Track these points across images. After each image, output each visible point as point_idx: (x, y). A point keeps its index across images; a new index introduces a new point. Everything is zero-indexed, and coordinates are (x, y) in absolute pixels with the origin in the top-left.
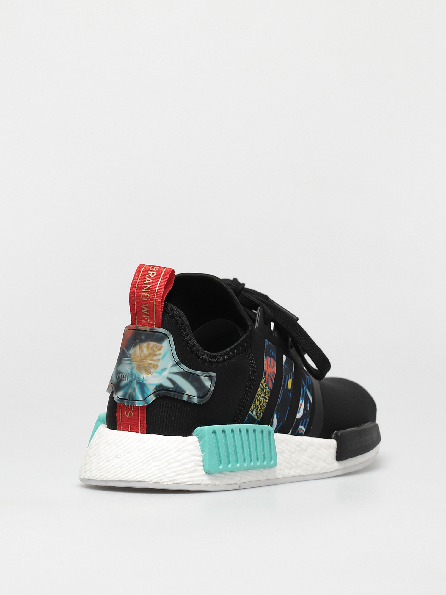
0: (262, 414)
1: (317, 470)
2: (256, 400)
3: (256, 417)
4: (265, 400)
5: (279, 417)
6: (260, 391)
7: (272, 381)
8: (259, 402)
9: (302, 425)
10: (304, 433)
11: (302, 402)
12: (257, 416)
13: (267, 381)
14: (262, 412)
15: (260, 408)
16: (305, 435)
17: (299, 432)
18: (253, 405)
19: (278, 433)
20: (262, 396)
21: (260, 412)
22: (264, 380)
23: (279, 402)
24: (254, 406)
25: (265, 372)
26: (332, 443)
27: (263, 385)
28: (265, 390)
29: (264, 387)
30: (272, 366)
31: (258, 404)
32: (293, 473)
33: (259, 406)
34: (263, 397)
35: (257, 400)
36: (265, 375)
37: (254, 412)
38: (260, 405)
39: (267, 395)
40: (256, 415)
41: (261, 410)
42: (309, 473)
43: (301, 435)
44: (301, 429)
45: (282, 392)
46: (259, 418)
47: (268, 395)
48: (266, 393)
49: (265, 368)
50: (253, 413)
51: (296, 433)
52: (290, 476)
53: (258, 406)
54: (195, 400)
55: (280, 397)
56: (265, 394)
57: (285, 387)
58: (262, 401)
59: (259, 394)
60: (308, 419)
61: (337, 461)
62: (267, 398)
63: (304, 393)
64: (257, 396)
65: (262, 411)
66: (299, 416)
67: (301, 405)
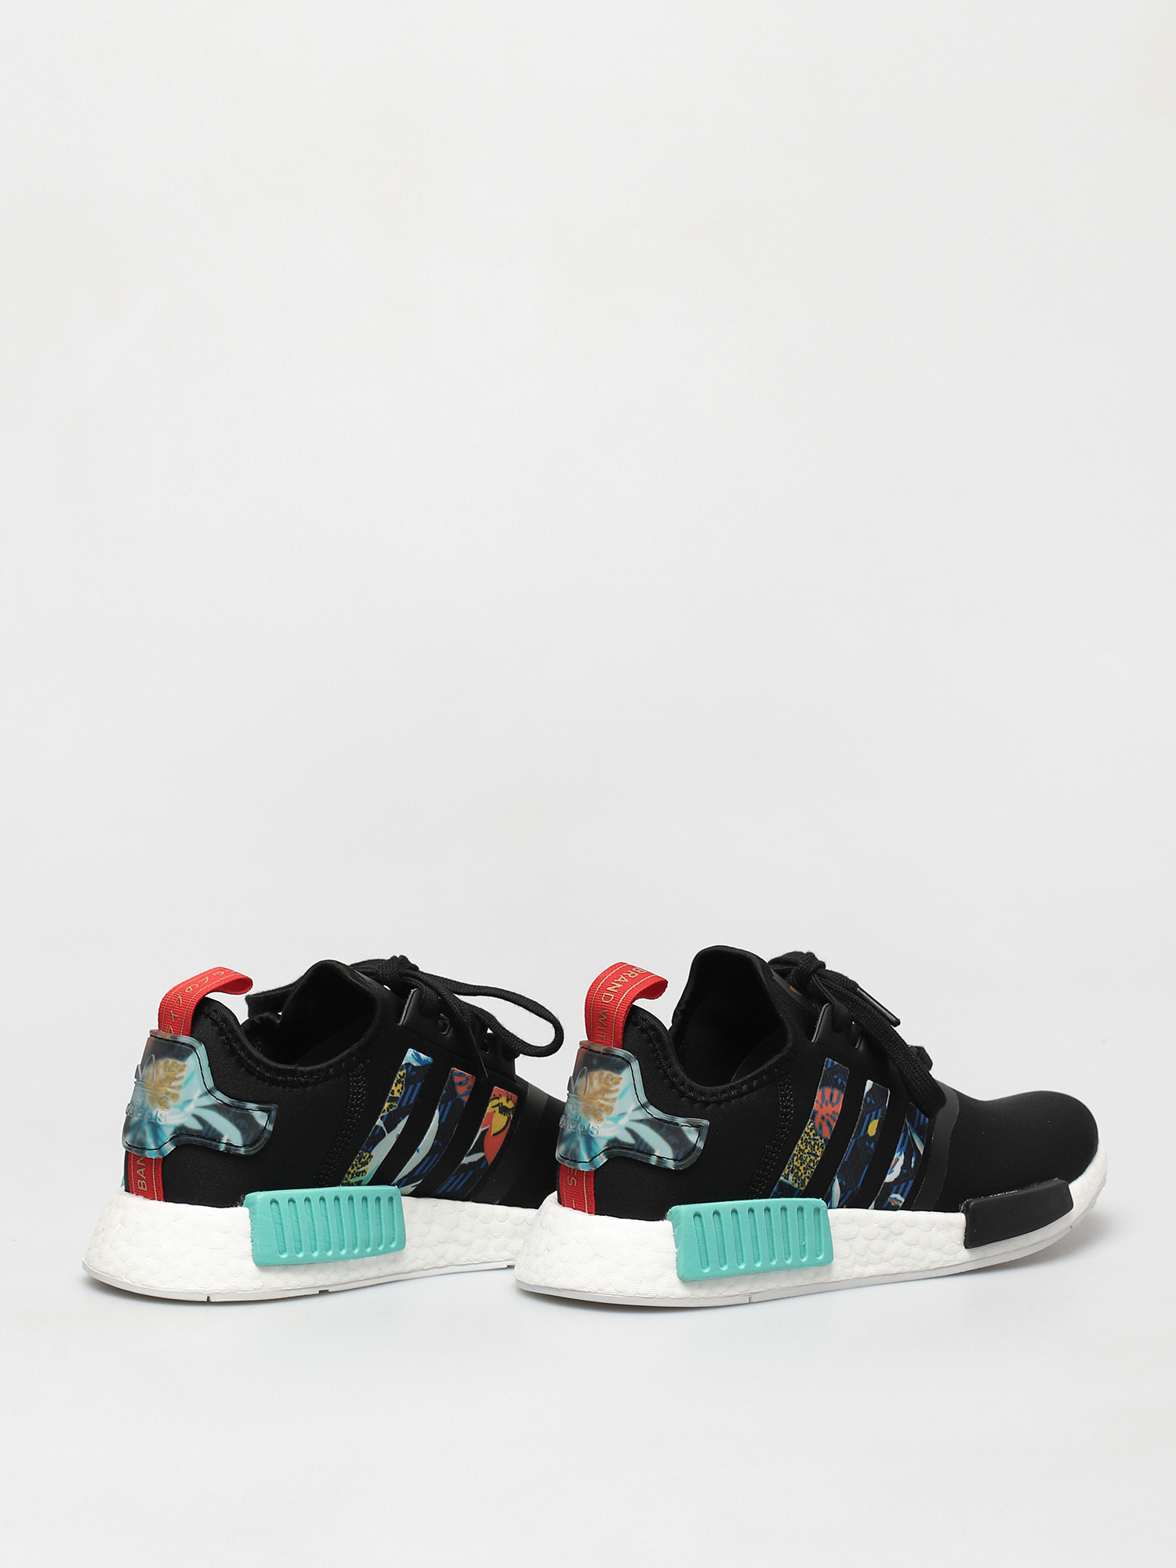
0: (807, 1180)
1: (923, 1265)
2: (793, 1159)
3: (796, 1186)
4: (813, 1158)
5: (844, 1183)
6: (802, 1143)
7: (829, 1124)
8: (799, 1161)
9: (896, 1193)
10: (901, 1205)
11: (901, 1155)
12: (797, 1184)
13: (817, 1127)
14: (808, 1177)
15: (803, 1171)
16: (903, 1208)
17: (890, 1203)
18: (787, 1166)
19: (847, 1208)
20: (806, 1151)
21: (803, 1178)
22: (810, 1127)
23: (846, 1157)
24: (788, 1168)
25: (815, 1112)
26: (959, 1219)
27: (808, 1134)
28: (813, 1143)
29: (812, 1137)
30: (834, 1101)
31: (799, 1165)
32: (871, 1270)
33: (801, 1168)
34: (808, 1153)
35: (795, 1158)
36: (813, 1118)
37: (791, 1177)
38: (804, 1166)
39: (818, 1149)
40: (796, 1182)
41: (805, 1173)
42: (908, 1269)
43: (895, 1208)
44: (895, 1199)
45: (853, 1143)
46: (802, 1186)
47: (821, 1149)
48: (816, 1147)
49: (816, 1106)
50: (787, 1179)
51: (885, 1205)
52: (864, 1276)
53: (798, 1168)
54: (671, 1165)
55: (849, 1150)
56: (814, 1147)
57: (862, 1134)
58: (808, 1160)
59: (800, 1149)
60: (911, 1183)
61: (966, 1248)
62: (819, 1154)
63: (907, 1140)
64: (794, 1152)
65: (807, 1174)
66: (890, 1178)
67: (898, 1160)
